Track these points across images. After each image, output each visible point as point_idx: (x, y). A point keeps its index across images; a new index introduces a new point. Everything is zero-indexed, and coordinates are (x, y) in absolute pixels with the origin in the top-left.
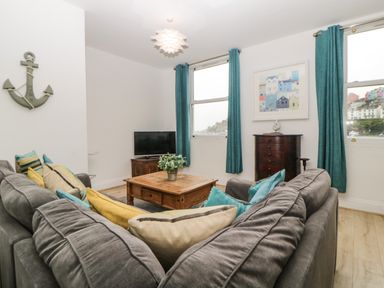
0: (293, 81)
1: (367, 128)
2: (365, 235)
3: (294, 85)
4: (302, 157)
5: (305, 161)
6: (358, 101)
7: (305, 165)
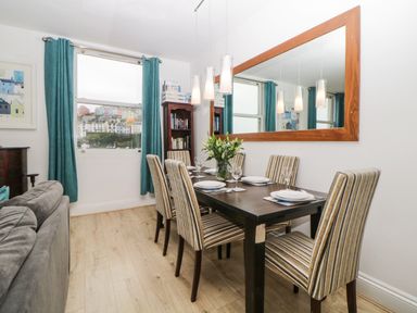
0: (16, 83)
1: (96, 141)
2: (94, 232)
3: (17, 88)
4: (29, 173)
5: (33, 177)
6: (88, 114)
7: (33, 181)
